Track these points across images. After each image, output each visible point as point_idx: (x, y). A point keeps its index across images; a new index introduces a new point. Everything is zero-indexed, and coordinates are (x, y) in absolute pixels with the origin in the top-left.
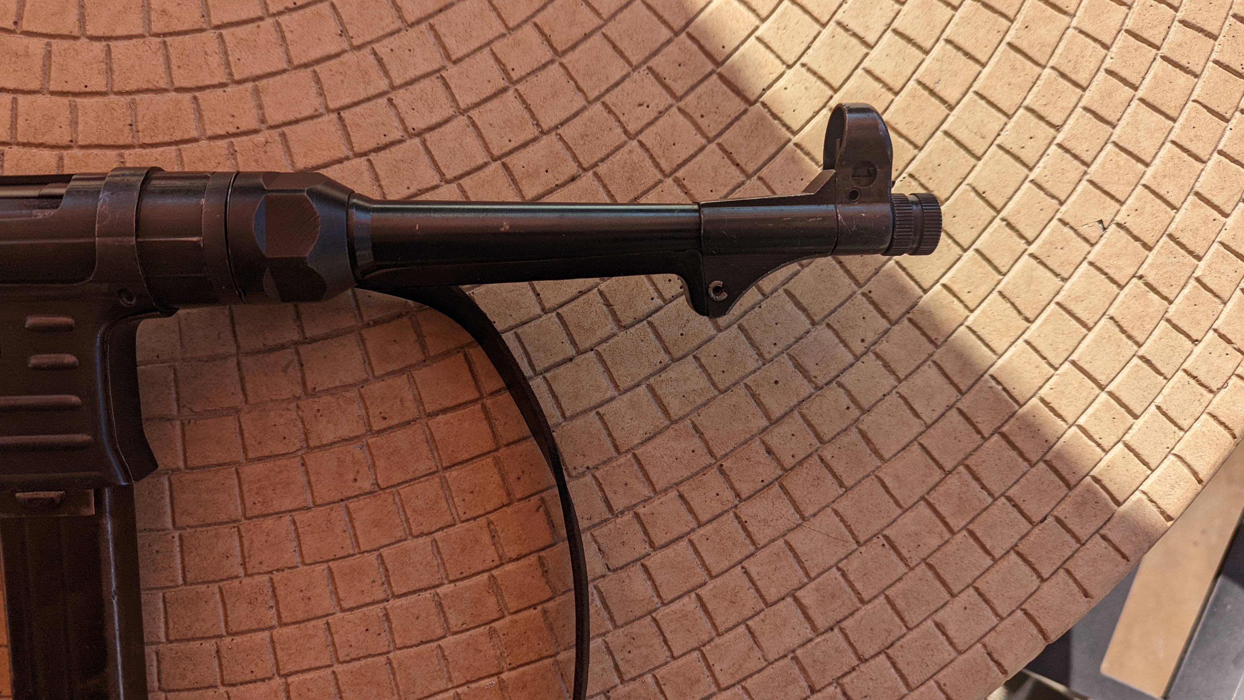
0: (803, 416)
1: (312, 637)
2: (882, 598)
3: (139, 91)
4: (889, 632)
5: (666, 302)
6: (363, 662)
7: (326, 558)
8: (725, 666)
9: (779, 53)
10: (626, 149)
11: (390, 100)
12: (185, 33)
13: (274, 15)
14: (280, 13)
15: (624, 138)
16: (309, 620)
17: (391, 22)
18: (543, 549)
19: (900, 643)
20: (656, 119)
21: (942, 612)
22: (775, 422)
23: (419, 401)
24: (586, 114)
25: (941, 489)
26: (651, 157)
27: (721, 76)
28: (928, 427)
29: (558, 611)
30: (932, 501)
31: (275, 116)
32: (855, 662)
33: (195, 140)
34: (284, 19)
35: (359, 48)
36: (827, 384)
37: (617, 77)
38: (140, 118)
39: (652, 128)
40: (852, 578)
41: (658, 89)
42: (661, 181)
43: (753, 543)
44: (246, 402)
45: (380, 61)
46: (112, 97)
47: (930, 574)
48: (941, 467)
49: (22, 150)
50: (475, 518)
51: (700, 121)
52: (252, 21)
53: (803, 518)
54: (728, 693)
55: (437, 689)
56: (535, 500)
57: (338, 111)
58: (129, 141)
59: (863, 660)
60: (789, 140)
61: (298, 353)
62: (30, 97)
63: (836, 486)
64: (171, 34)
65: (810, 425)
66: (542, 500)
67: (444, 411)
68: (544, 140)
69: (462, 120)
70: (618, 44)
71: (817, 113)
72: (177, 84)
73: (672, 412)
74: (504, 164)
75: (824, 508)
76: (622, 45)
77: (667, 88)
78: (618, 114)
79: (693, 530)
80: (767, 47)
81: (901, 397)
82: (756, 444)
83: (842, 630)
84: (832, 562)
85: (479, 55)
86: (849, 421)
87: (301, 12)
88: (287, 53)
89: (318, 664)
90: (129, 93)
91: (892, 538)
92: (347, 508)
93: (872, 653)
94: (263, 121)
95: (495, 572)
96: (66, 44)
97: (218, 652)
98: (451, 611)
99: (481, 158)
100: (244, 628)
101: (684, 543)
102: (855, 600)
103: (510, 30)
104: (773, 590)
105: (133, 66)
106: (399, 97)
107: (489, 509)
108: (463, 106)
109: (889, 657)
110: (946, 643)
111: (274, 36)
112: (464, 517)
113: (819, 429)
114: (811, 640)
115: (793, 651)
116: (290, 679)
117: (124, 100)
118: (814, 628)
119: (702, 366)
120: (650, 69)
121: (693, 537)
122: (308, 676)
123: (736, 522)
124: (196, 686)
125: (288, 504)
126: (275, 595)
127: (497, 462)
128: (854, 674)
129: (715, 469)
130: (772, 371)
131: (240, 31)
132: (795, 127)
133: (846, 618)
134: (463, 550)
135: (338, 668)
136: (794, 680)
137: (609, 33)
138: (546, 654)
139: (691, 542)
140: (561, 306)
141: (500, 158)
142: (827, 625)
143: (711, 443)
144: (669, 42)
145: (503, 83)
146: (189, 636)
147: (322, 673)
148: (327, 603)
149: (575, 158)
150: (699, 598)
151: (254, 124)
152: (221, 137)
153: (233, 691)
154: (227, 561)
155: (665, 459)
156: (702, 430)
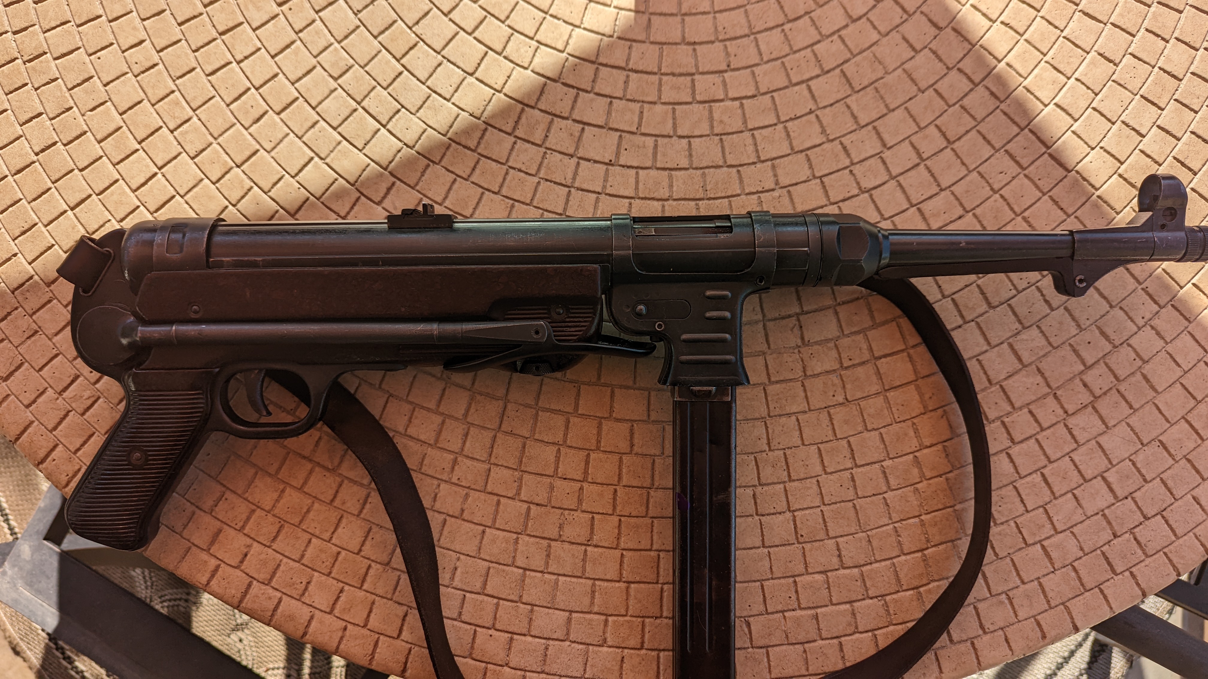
0: (1106, 364)
1: (809, 488)
2: (1158, 479)
3: (707, 167)
4: (1164, 501)
5: (1019, 292)
6: (838, 505)
7: (817, 441)
8: (1060, 518)
9: (1087, 140)
10: (992, 199)
11: (851, 171)
12: (733, 133)
13: (783, 122)
14: (787, 121)
15: (991, 193)
16: (806, 478)
17: (851, 125)
18: (945, 441)
19: (1171, 508)
20: (1010, 181)
21: (1197, 490)
22: (1088, 368)
23: (871, 349)
24: (968, 178)
25: (1195, 412)
26: (1008, 204)
27: (1050, 155)
28: (1186, 373)
29: (955, 479)
30: (1189, 419)
31: (785, 181)
32: (1143, 519)
33: (738, 195)
34: (789, 125)
35: (832, 140)
36: (1121, 344)
37: (987, 156)
38: (708, 182)
39: (1008, 187)
40: (1139, 466)
41: (1012, 163)
42: (1013, 219)
43: (1076, 442)
44: (769, 348)
45: (845, 148)
46: (691, 170)
47: (1188, 465)
48: (1194, 398)
49: (642, 202)
50: (904, 421)
51: (1038, 182)
52: (771, 126)
53: (1107, 427)
54: (1062, 534)
55: (883, 524)
56: (940, 411)
57: (820, 178)
58: (702, 196)
59: (1147, 518)
60: (1094, 194)
61: (799, 320)
62: (645, 171)
63: (1127, 408)
64: (724, 134)
65: (1111, 370)
66: (944, 411)
67: (885, 356)
68: (943, 194)
69: (893, 183)
70: (987, 136)
71: (1111, 177)
72: (729, 163)
73: (1024, 360)
74: (919, 209)
75: (1120, 422)
76: (990, 137)
77: (1017, 162)
78: (988, 178)
79: (1038, 433)
80: (1079, 137)
81: (1168, 353)
82: (1077, 381)
83: (1133, 498)
84: (1127, 455)
85: (903, 144)
86: (1135, 368)
87: (799, 120)
88: (791, 144)
89: (813, 505)
90: (701, 168)
91: (1164, 441)
92: (829, 412)
93: (1153, 514)
94: (777, 183)
95: (917, 454)
96: (666, 140)
97: (754, 495)
98: (891, 476)
99: (906, 205)
100: (769, 481)
101: (1033, 440)
102: (1141, 480)
103: (921, 129)
104: (1090, 472)
105: (704, 153)
106: (856, 169)
107: (913, 415)
108: (894, 174)
109: (1163, 517)
110: (1200, 510)
111: (783, 135)
112: (898, 420)
113: (1116, 372)
114: (1113, 504)
115: (1103, 511)
116: (796, 514)
117: (699, 172)
118: (1115, 497)
119: (1042, 332)
120: (1006, 151)
121: (1038, 437)
122: (807, 512)
123: (1065, 429)
125: (794, 409)
126: (787, 463)
127: (918, 388)
128: (1141, 527)
129: (1051, 396)
130: (1087, 336)
131: (764, 132)
132: (1098, 186)
133: (1136, 491)
134: (898, 440)
135: (824, 508)
136: (1104, 529)
137: (981, 130)
138: (948, 505)
139: (1037, 440)
140: (954, 294)
141: (916, 205)
142: (1124, 495)
143: (1049, 379)
144: (1018, 134)
145: (918, 161)
147: (814, 510)
148: (818, 469)
149: (961, 204)
150: (1043, 475)
151: (772, 186)
152: (753, 193)
153: (763, 519)
154: (759, 442)
155: (1021, 389)
156: (1043, 371)
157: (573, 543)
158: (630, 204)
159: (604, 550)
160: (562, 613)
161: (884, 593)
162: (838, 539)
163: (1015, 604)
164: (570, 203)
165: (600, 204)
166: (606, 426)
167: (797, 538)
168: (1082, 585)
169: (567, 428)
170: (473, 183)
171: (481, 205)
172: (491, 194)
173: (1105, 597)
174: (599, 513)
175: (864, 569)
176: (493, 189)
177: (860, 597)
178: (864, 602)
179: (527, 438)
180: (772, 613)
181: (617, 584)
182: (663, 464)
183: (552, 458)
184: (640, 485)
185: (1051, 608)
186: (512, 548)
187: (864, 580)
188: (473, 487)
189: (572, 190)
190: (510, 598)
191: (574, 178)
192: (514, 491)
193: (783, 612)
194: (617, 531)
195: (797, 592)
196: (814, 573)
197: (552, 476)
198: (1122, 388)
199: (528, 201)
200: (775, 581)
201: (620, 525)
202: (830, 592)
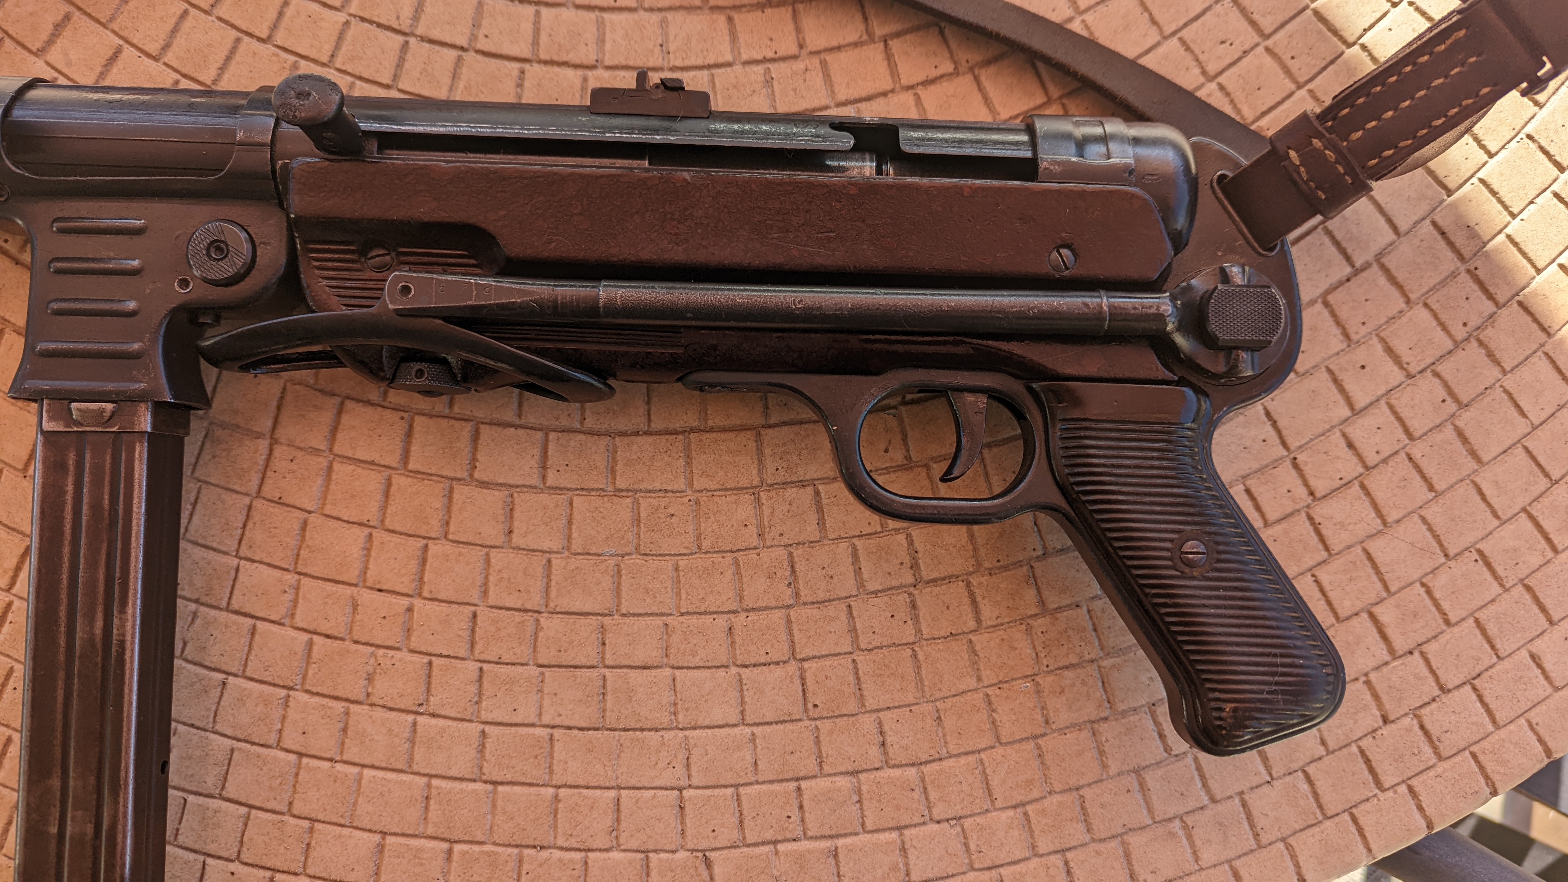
0: (1391, 407)
1: (830, 619)
2: (1471, 620)
3: (670, 9)
4: (1478, 660)
6: (885, 651)
7: (852, 534)
10: (1203, 91)
15: (1202, 79)
16: (828, 601)
19: (1489, 673)
21: (1537, 642)
22: (1356, 412)
24: (1161, 50)
25: (1546, 501)
26: (1232, 102)
27: (1315, 13)
28: (1535, 428)
30: (1535, 514)
31: (816, 40)
32: (1437, 692)
33: (729, 64)
36: (1420, 372)
37: (1199, 10)
38: (671, 38)
39: (1234, 69)
40: (1437, 595)
41: (1244, 25)
43: (1327, 549)
46: (642, 13)
47: (1527, 596)
48: (1547, 475)
49: (545, 68)
51: (1290, 63)
53: (1385, 523)
55: (967, 688)
59: (1444, 690)
63: (1425, 489)
65: (1399, 419)
75: (1409, 514)
77: (1253, 23)
78: (1197, 51)
81: (1506, 391)
82: (1336, 435)
83: (1422, 654)
84: (1416, 576)
86: (1444, 416)
89: (838, 650)
90: (660, 10)
91: (1487, 552)
93: (1458, 682)
94: (802, 46)
95: (1036, 563)
97: (731, 628)
98: (986, 601)
100: (760, 604)
102: (1441, 621)
104: (1347, 603)
109: (1475, 689)
110: (1541, 677)
113: (1409, 423)
114: (1386, 663)
115: (1366, 675)
116: (806, 665)
117: (655, 17)
118: (1391, 651)
122: (827, 662)
123: (1307, 523)
124: (707, 664)
125: (813, 472)
126: (794, 572)
128: (1434, 705)
129: (1288, 463)
130: (1360, 355)
133: (1429, 641)
134: (1002, 535)
135: (860, 658)
136: (1366, 708)
138: (1088, 657)
142: (1407, 648)
143: (1285, 433)
146: (702, 609)
147: (840, 660)
148: (851, 585)
151: (793, 49)
152: (757, 62)
153: (746, 673)
154: (744, 531)
155: (1233, 447)
156: (1276, 417)
157: (392, 709)
158: (522, 72)
159: (449, 722)
160: (366, 835)
161: (960, 813)
162: (881, 715)
163: (1195, 838)
164: (407, 65)
165: (464, 70)
166: (461, 493)
167: (806, 711)
168: (1320, 807)
169: (387, 495)
170: (220, 19)
171: (234, 62)
172: (254, 42)
173: (1360, 830)
174: (440, 656)
175: (926, 769)
176: (258, 34)
177: (917, 820)
178: (923, 828)
179: (310, 512)
180: (755, 845)
181: (472, 786)
182: (564, 568)
183: (356, 552)
184: (518, 606)
185: (1260, 847)
186: (277, 714)
187: (925, 788)
188: (204, 599)
189: (412, 40)
190: (269, 805)
191: (416, 18)
192: (283, 611)
193: (775, 842)
194: (474, 689)
195: (801, 807)
196: (835, 774)
197: (356, 585)
198: (1417, 454)
199: (325, 59)
200: (763, 787)
201: (480, 678)
202: (861, 809)
